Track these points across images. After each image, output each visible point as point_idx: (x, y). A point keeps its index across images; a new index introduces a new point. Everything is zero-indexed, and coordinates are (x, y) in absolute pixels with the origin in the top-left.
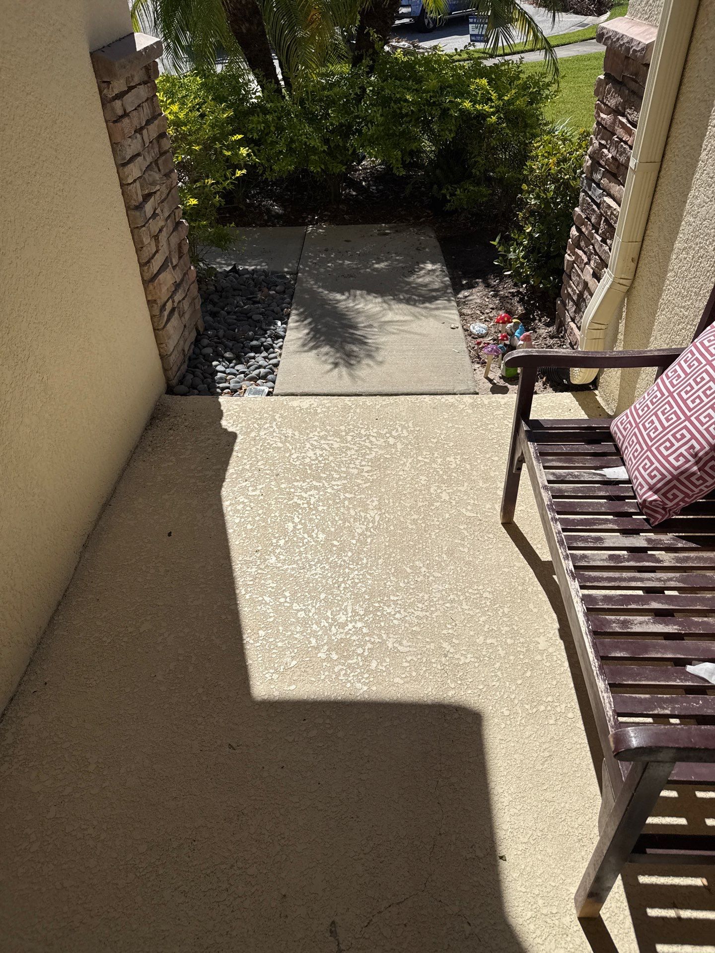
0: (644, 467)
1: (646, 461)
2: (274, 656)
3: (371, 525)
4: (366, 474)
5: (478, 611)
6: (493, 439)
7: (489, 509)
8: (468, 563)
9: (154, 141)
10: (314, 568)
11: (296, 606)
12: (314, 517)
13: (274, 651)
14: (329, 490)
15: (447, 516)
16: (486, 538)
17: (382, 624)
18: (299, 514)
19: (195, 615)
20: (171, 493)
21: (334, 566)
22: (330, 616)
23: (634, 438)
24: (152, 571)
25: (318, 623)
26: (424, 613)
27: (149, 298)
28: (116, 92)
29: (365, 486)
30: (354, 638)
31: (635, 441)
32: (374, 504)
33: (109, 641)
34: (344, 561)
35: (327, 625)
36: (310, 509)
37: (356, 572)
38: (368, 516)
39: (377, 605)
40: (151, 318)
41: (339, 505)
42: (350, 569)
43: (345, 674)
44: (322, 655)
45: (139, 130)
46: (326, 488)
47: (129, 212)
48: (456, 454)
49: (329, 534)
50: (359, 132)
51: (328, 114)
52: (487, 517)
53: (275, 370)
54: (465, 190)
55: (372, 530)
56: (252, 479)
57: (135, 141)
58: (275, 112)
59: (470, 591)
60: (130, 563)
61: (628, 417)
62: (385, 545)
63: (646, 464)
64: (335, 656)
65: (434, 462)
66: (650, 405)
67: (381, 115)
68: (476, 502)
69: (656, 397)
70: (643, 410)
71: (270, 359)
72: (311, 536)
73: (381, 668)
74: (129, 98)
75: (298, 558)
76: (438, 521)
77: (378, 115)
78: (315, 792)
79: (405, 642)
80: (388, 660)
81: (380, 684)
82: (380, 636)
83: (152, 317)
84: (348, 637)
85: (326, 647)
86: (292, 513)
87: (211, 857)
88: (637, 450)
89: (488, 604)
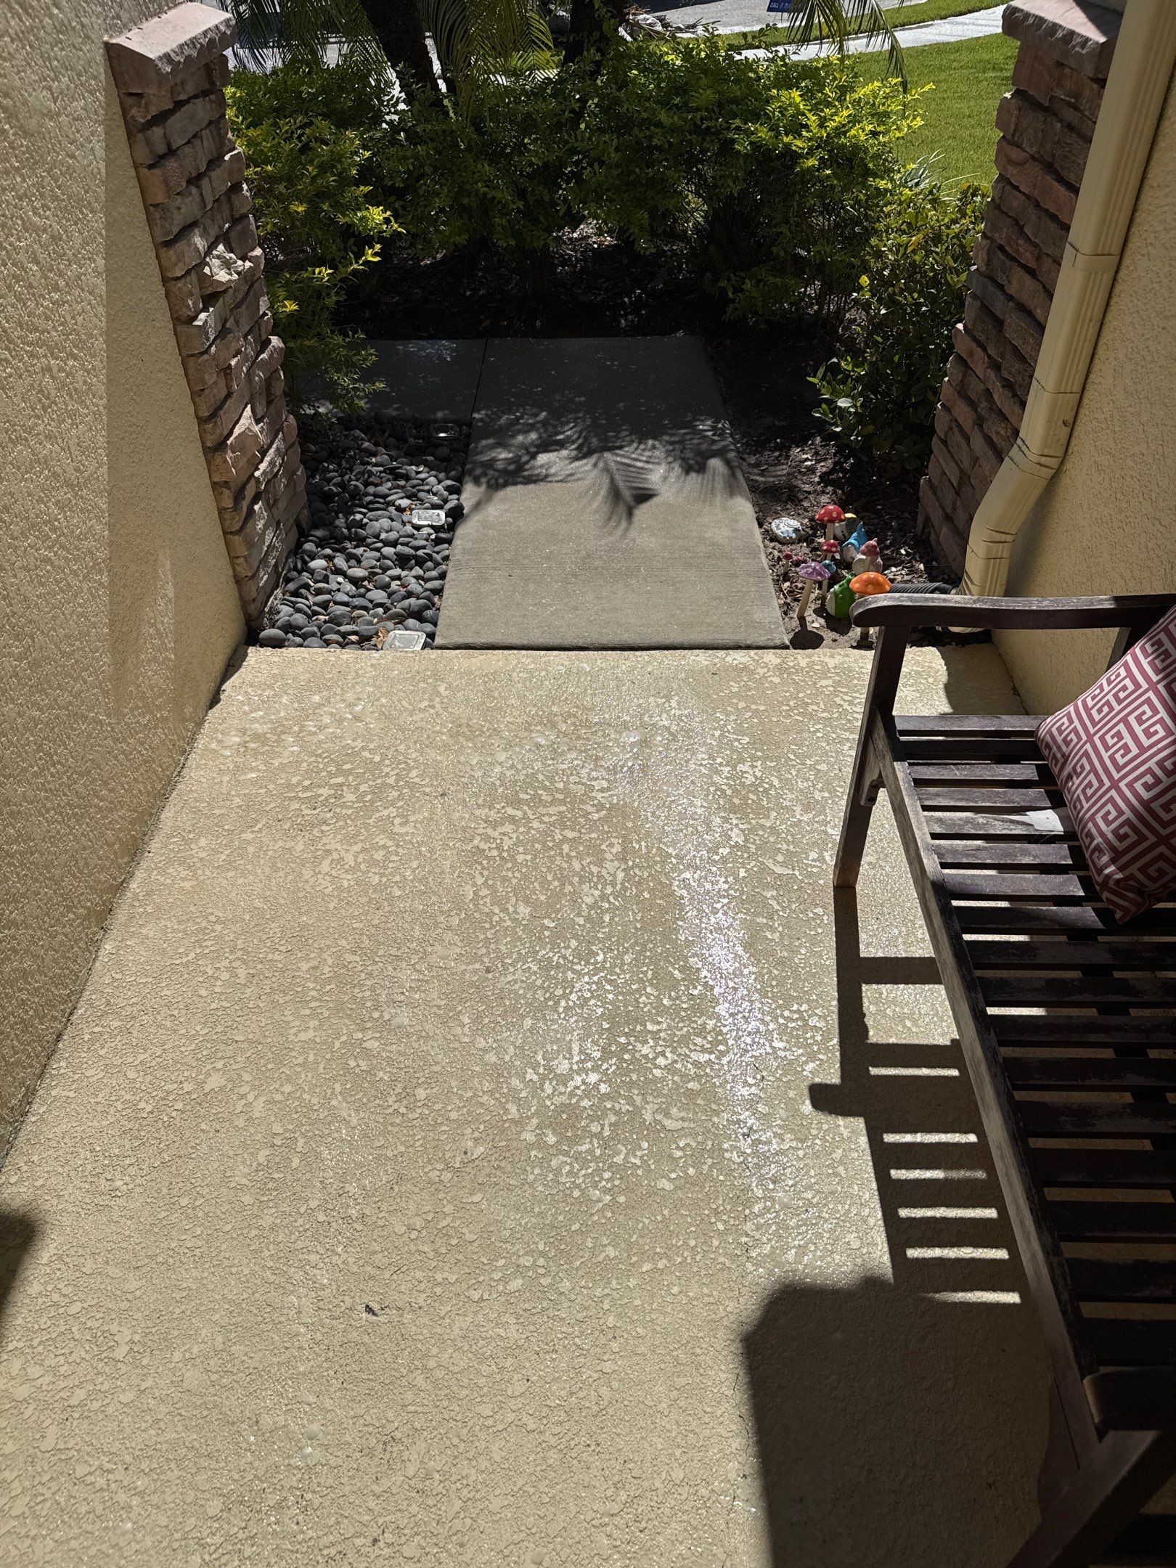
0: (1105, 818)
1: (1109, 807)
2: (443, 1138)
3: (609, 890)
4: (599, 795)
5: (801, 1051)
6: (818, 731)
7: (814, 860)
8: (781, 962)
9: (222, 198)
10: (512, 970)
11: (481, 1043)
12: (510, 875)
13: (444, 1128)
14: (536, 824)
15: (742, 873)
16: (811, 915)
17: (634, 1077)
18: (484, 868)
19: (301, 1060)
20: (256, 829)
21: (547, 966)
22: (542, 1062)
23: (1084, 760)
24: (225, 976)
25: (522, 1076)
26: (707, 1056)
27: (215, 480)
28: (154, 111)
29: (596, 816)
30: (585, 1103)
31: (1088, 768)
32: (614, 851)
33: (149, 1108)
34: (564, 957)
35: (535, 1078)
36: (502, 858)
37: (586, 979)
38: (604, 872)
39: (623, 1040)
40: (220, 513)
41: (553, 853)
42: (574, 971)
43: (569, 1173)
44: (529, 1137)
45: (195, 180)
46: (529, 820)
47: (179, 328)
48: (754, 758)
49: (536, 905)
50: (577, 176)
51: (525, 145)
52: (810, 875)
53: (436, 599)
54: (759, 281)
55: (612, 899)
56: (400, 804)
57: (188, 200)
58: (432, 140)
59: (786, 1013)
60: (185, 960)
61: (1071, 722)
62: (636, 928)
63: (1108, 813)
64: (551, 1139)
65: (718, 772)
66: (1114, 703)
67: (617, 149)
68: (791, 847)
69: (1124, 688)
70: (1100, 711)
71: (426, 581)
72: (505, 910)
73: (633, 1160)
74: (176, 122)
75: (484, 951)
76: (726, 882)
77: (611, 150)
78: (520, 1396)
79: (674, 1111)
80: (645, 1145)
81: (633, 1191)
82: (630, 1101)
83: (221, 511)
84: (574, 1101)
85: (535, 1121)
86: (471, 867)
87: (338, 1523)
88: (1090, 785)
89: (819, 1038)
